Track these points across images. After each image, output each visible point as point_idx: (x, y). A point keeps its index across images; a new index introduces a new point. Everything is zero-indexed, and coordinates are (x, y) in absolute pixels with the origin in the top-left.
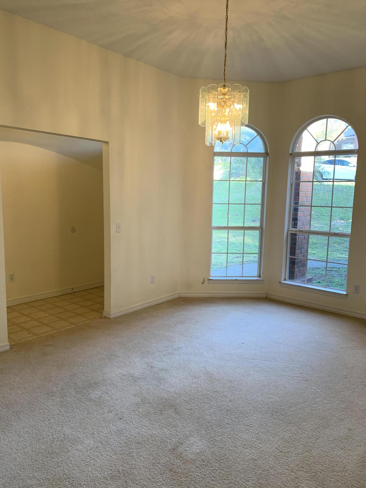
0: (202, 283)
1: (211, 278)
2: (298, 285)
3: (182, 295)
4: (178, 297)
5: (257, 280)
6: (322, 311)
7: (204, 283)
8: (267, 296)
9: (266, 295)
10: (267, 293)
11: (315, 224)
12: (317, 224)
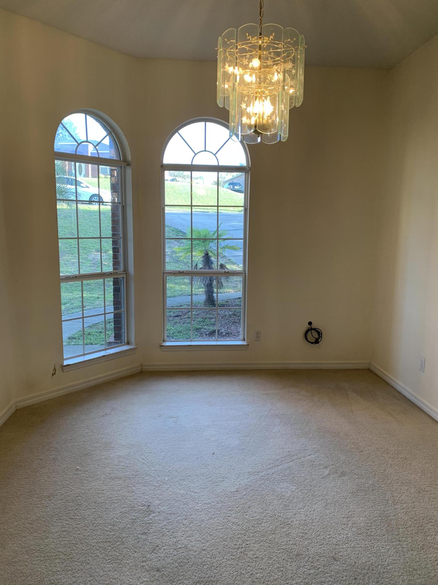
0: (53, 375)
1: (66, 363)
2: (188, 344)
3: (21, 405)
4: (15, 409)
5: (130, 349)
6: (219, 371)
7: (55, 373)
8: (142, 369)
9: (140, 368)
10: (142, 365)
11: (70, 259)
12: (74, 259)
